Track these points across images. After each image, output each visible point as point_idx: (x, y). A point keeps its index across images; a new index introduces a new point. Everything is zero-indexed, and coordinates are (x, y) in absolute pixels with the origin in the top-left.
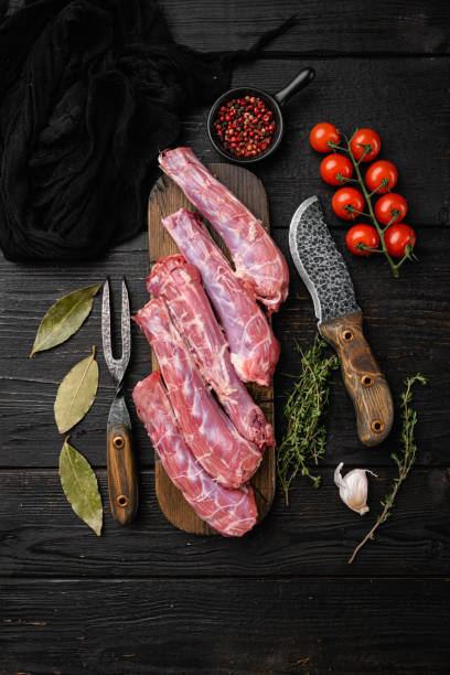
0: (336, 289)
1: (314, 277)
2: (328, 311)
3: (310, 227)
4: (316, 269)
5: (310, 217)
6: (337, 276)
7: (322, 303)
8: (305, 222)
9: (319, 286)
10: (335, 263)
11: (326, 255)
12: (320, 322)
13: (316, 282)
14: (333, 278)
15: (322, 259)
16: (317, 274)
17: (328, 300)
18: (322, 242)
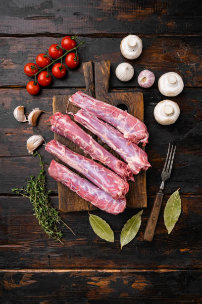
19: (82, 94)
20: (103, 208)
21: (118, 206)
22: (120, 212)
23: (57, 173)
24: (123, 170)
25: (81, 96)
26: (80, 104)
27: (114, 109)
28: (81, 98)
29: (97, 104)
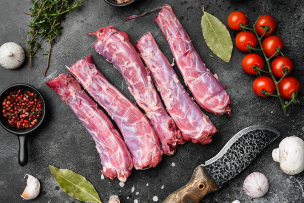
0: (227, 168)
1: (230, 152)
2: (212, 168)
3: (260, 138)
4: (236, 151)
5: (266, 136)
6: (236, 165)
7: (216, 162)
8: (262, 134)
9: (226, 157)
10: (243, 162)
11: (246, 154)
12: (203, 165)
13: (227, 154)
14: (233, 164)
15: (243, 153)
16: (233, 153)
17: (219, 165)
18: (254, 149)
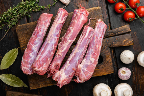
19: (105, 28)
20: (24, 58)
21: (27, 69)
22: (23, 71)
23: (43, 20)
24: (54, 68)
25: (103, 28)
26: (98, 28)
27: (98, 54)
28: (102, 28)
29: (100, 41)
